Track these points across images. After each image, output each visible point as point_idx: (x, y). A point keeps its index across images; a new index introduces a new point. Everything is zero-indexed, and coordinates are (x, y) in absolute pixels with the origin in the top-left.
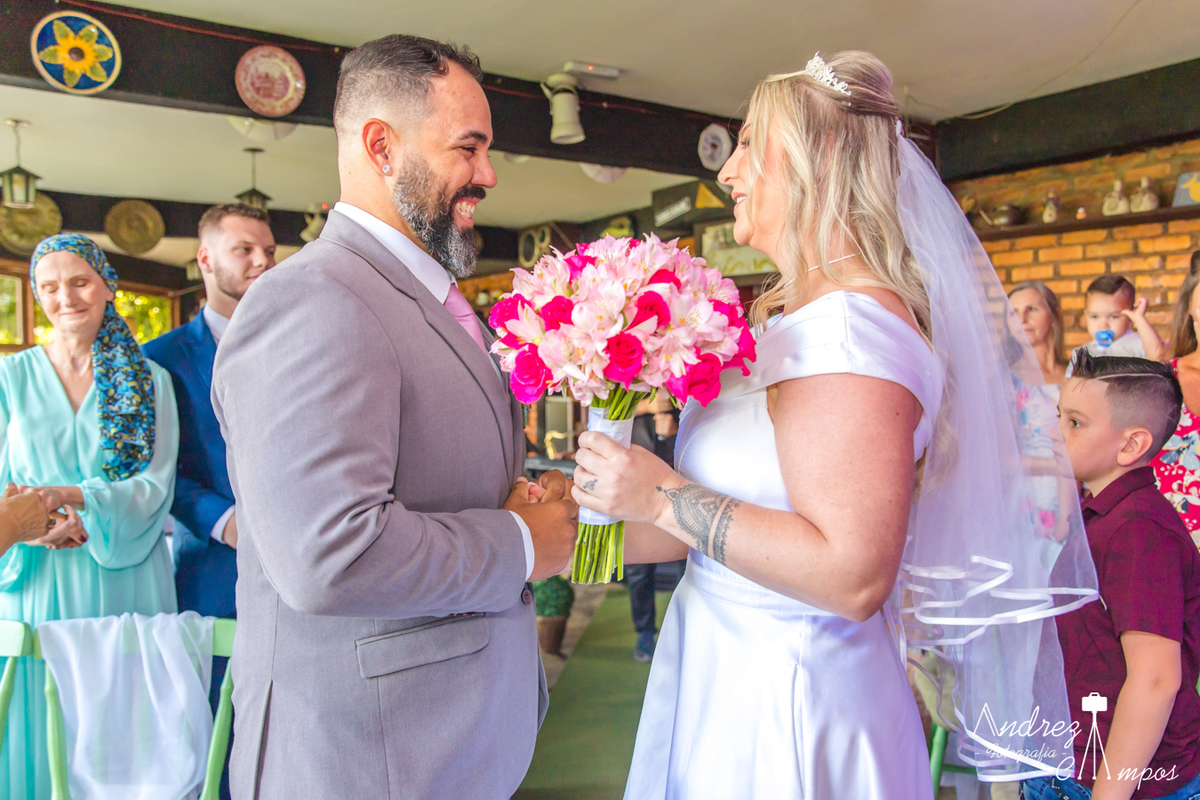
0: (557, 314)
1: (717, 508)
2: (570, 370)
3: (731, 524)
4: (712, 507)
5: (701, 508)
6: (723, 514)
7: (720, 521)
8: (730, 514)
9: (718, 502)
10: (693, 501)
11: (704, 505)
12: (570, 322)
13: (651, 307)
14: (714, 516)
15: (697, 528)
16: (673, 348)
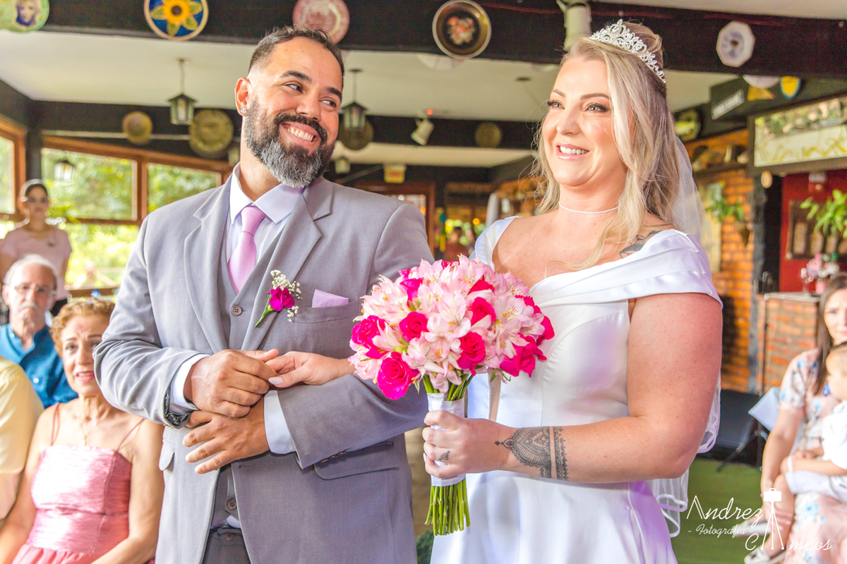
0: (414, 325)
1: (548, 438)
2: (430, 367)
3: (565, 444)
4: (543, 439)
5: (536, 444)
6: (555, 440)
7: (556, 446)
8: (560, 437)
9: (546, 434)
10: (527, 442)
11: (537, 440)
12: (427, 331)
13: (480, 309)
14: (549, 443)
15: (539, 459)
16: (506, 336)
